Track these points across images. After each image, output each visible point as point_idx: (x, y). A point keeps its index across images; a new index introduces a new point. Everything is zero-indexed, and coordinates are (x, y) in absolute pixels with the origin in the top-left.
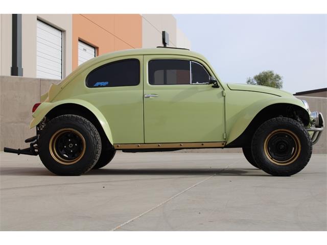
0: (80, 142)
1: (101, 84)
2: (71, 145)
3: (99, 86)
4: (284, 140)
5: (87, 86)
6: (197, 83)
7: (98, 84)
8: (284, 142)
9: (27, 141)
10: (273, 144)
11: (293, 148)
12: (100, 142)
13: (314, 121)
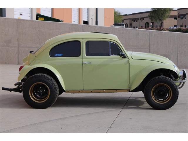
0: (47, 89)
1: (58, 55)
2: (41, 91)
3: (57, 57)
4: (163, 89)
5: (51, 56)
6: (114, 55)
7: (56, 55)
8: (162, 90)
9: (15, 85)
10: (156, 91)
11: (168, 94)
12: (58, 90)
13: (180, 76)
